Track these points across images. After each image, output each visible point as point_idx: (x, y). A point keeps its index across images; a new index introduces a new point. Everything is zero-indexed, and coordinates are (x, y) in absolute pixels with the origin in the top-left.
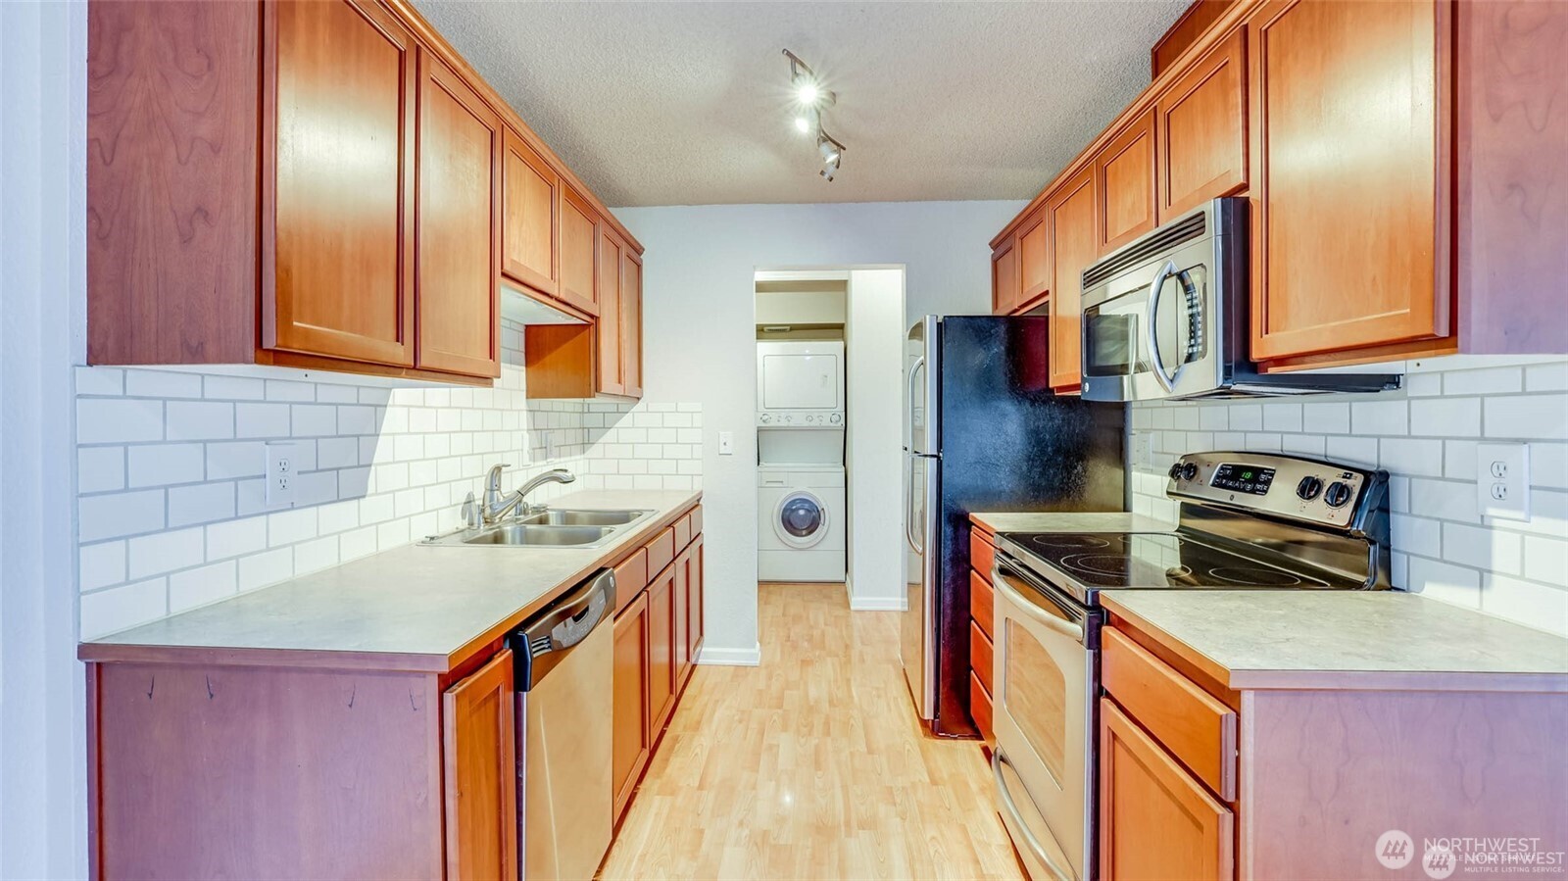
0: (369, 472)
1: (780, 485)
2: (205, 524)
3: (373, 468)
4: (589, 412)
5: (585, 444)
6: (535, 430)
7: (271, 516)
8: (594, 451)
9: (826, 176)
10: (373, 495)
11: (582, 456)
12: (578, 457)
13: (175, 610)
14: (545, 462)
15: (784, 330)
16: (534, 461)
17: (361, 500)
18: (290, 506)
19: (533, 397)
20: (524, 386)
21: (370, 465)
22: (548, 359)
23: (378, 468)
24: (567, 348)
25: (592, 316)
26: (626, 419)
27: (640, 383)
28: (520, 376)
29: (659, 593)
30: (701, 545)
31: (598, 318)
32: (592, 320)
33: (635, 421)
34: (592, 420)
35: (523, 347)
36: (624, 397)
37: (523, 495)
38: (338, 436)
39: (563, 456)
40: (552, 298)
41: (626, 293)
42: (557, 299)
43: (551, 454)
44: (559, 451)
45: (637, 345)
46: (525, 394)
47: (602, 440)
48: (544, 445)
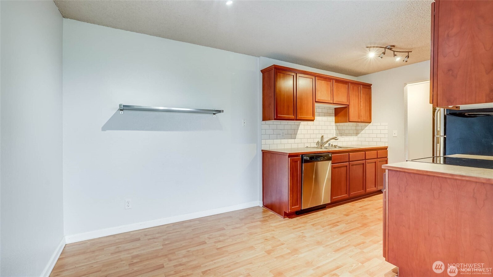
0: (297, 135)
4: (358, 126)
5: (357, 134)
6: (338, 130)
7: (281, 139)
8: (359, 135)
9: (405, 61)
10: (297, 139)
11: (356, 137)
12: (355, 137)
13: (270, 149)
14: (341, 137)
16: (339, 136)
17: (295, 139)
18: (284, 138)
19: (336, 123)
20: (334, 121)
22: (339, 114)
24: (342, 112)
25: (348, 105)
26: (367, 128)
27: (370, 118)
28: (333, 119)
29: (356, 165)
30: (386, 161)
31: (349, 105)
32: (347, 106)
33: (369, 127)
34: (359, 128)
35: (334, 113)
36: (361, 122)
37: (327, 142)
38: (291, 129)
39: (348, 136)
40: (331, 103)
41: (362, 97)
42: (333, 103)
43: (343, 135)
44: (346, 135)
45: (368, 109)
46: (334, 122)
47: (361, 133)
48: (341, 133)
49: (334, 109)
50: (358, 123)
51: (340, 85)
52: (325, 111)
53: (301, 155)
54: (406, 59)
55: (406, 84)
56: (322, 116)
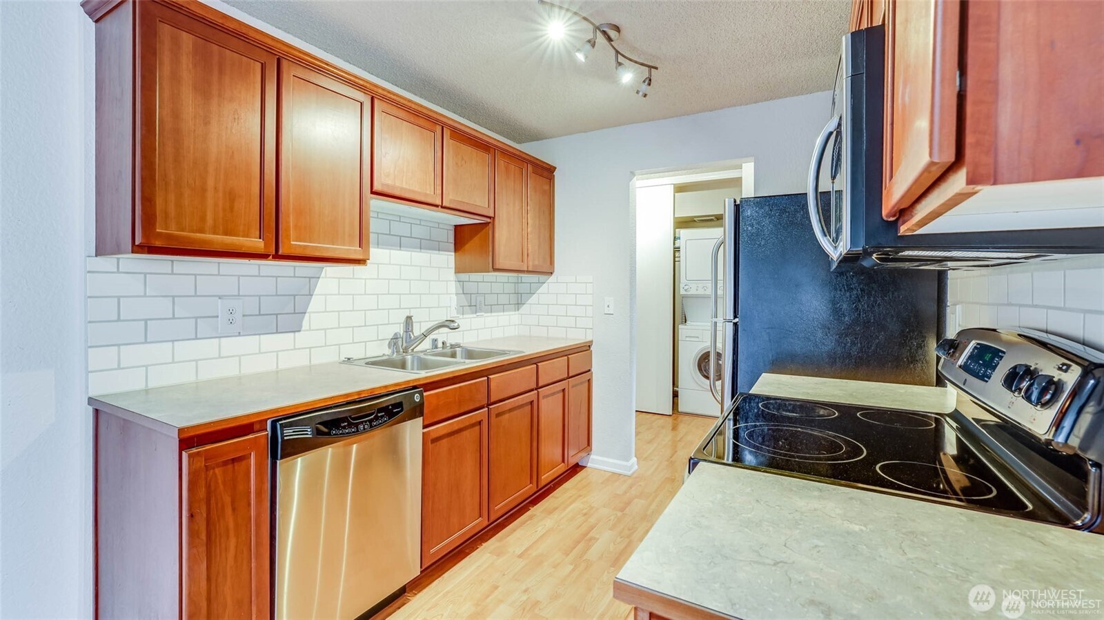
0: (304, 317)
1: (697, 340)
2: (173, 341)
3: (307, 315)
4: (521, 282)
5: (519, 305)
6: (464, 294)
7: (222, 339)
8: (524, 309)
9: (641, 93)
10: (305, 331)
11: (517, 312)
12: (514, 313)
13: (150, 386)
14: (475, 315)
15: (711, 220)
16: (463, 314)
17: (297, 333)
18: (238, 334)
19: (459, 273)
20: (453, 266)
21: (305, 313)
22: (467, 246)
23: (312, 314)
24: (476, 240)
25: (490, 218)
26: (544, 288)
27: (552, 262)
28: (448, 258)
29: (510, 410)
30: (589, 380)
31: (494, 218)
32: (489, 220)
33: (549, 289)
34: (523, 288)
35: (452, 239)
36: (529, 272)
37: (425, 336)
38: (277, 295)
39: (495, 312)
40: (437, 206)
41: (531, 200)
42: (442, 207)
43: (481, 310)
44: (491, 308)
45: (548, 235)
46: (453, 270)
47: (529, 301)
48: (473, 304)
49: (453, 228)
50: (520, 275)
51: (467, 150)
52: (418, 231)
53: (269, 422)
54: (644, 87)
55: (633, 174)
56: (411, 247)
